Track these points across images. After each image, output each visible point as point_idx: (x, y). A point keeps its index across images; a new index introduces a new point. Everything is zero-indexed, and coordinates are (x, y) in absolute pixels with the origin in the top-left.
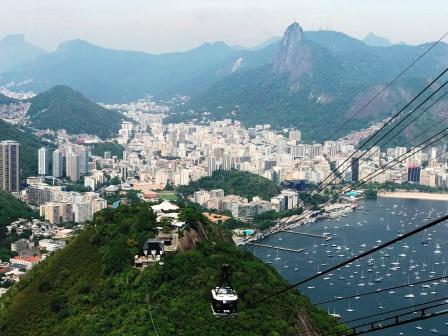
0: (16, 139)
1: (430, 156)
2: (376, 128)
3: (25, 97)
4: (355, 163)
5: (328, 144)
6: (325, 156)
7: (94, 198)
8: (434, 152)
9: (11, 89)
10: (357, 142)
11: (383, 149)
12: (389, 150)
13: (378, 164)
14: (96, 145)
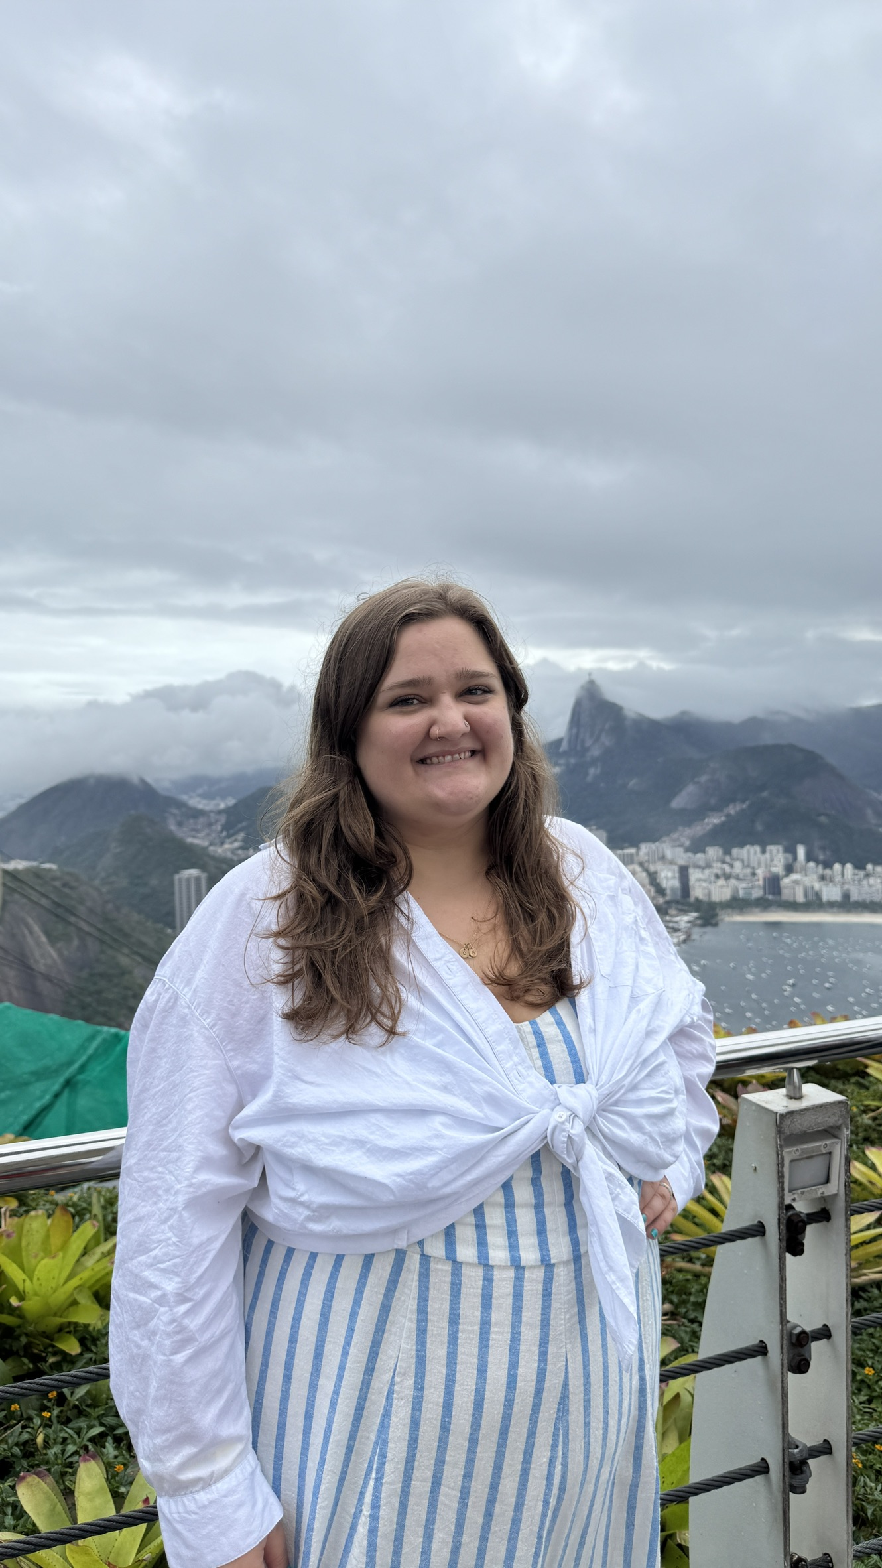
0: (203, 867)
1: (795, 858)
2: (715, 820)
3: (222, 806)
4: (684, 872)
5: (644, 848)
6: (641, 864)
8: (801, 851)
9: (202, 797)
10: (687, 843)
11: (727, 852)
12: (735, 851)
13: (719, 872)
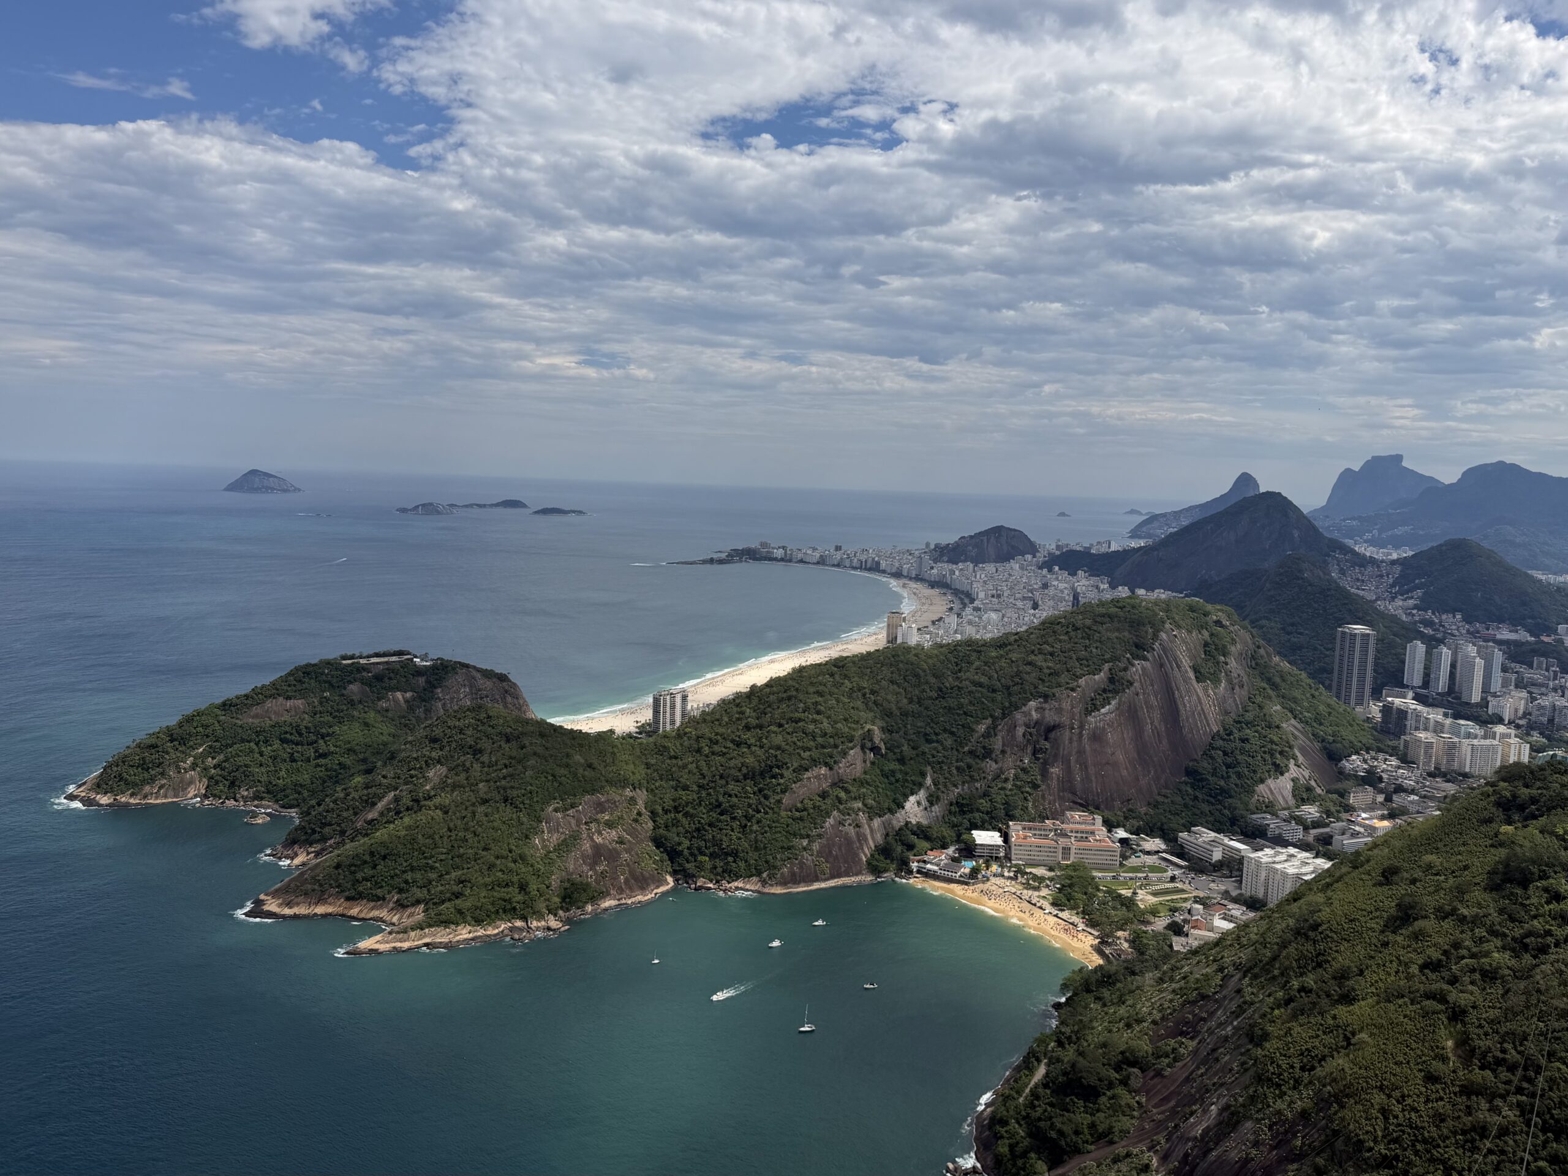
0: (1371, 623)
7: (1504, 736)
9: (1371, 542)
14: (1517, 644)
